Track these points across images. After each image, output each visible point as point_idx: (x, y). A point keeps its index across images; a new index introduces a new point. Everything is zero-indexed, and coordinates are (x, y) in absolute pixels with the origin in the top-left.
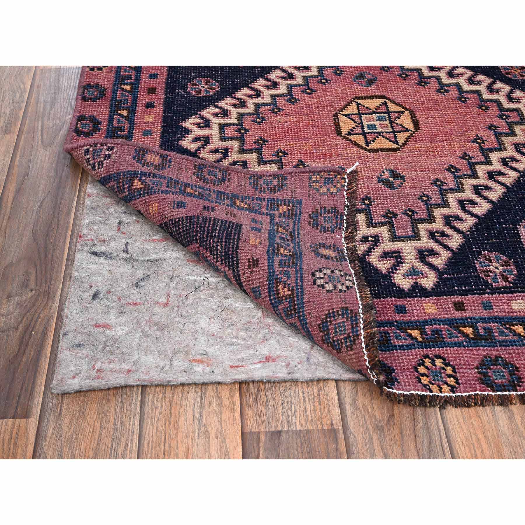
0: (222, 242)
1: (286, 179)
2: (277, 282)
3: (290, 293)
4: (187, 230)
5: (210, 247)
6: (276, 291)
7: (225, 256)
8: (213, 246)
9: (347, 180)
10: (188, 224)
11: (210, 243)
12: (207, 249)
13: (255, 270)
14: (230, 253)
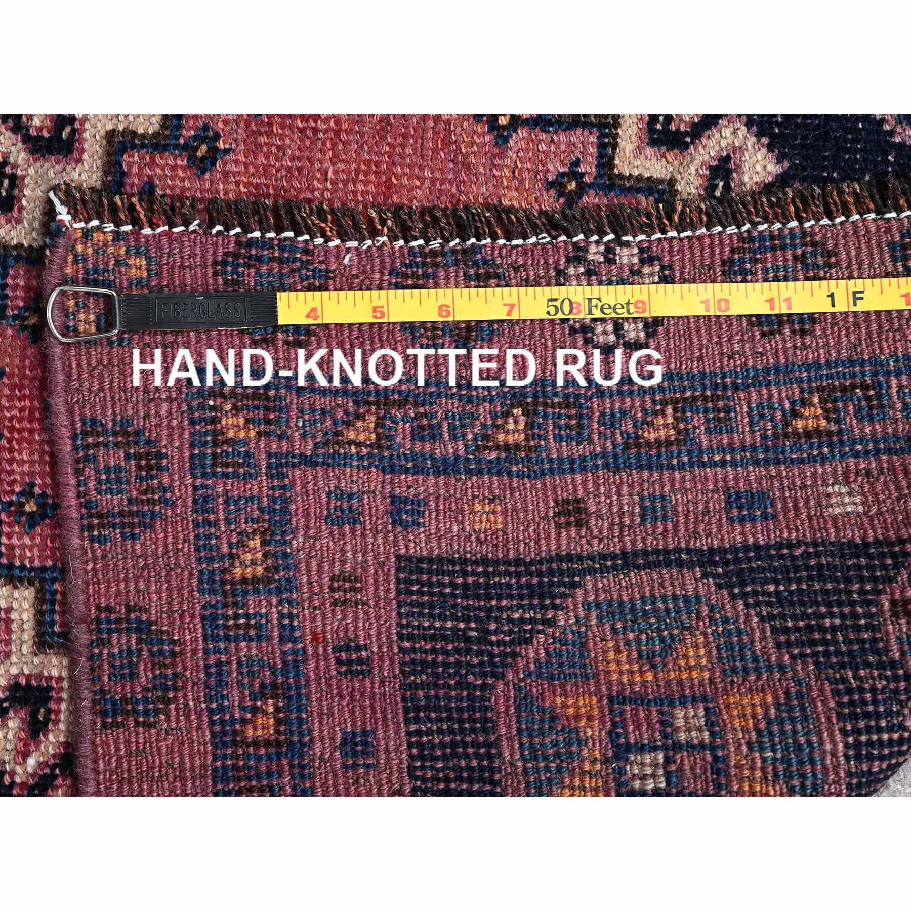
0: (500, 609)
1: (94, 421)
2: (638, 446)
3: (669, 410)
4: (449, 719)
5: (512, 642)
6: (659, 447)
7: (542, 597)
8: (510, 632)
9: (95, 223)
10: (433, 715)
11: (499, 643)
12: (514, 655)
13: (593, 508)
14: (535, 581)
